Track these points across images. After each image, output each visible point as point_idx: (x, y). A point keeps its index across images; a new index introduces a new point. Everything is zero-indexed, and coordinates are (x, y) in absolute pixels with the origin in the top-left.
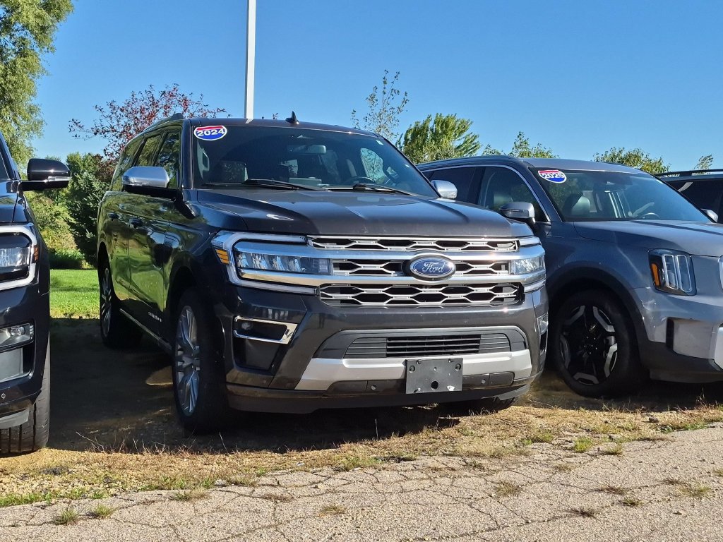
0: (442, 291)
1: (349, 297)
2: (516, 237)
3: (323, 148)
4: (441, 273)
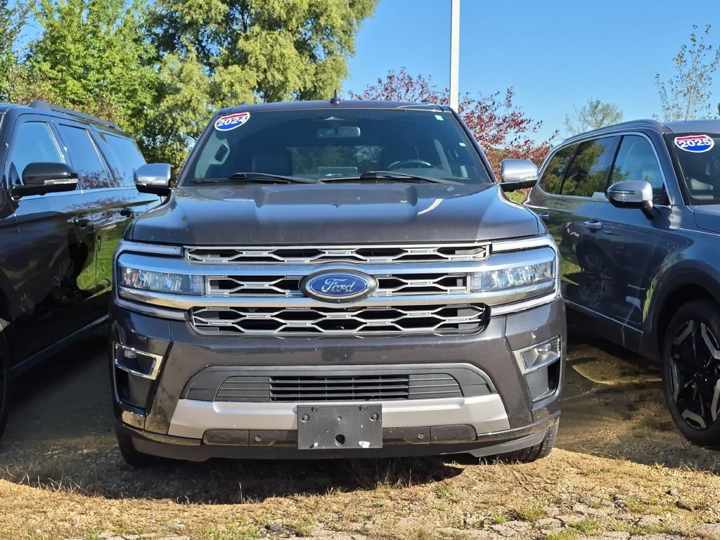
0: (357, 316)
1: (229, 323)
2: (490, 240)
3: (357, 131)
4: (349, 293)
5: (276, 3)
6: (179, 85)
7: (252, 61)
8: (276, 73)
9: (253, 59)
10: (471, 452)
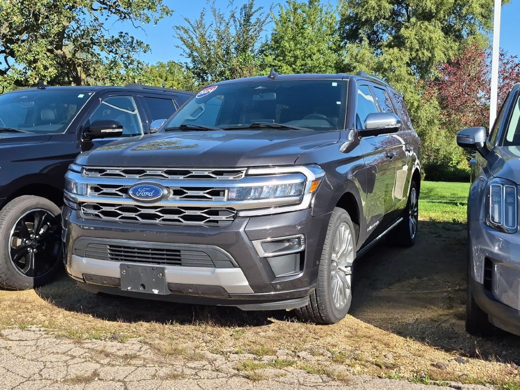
0: (158, 212)
1: (96, 212)
2: (247, 167)
4: (150, 197)
5: (428, 1)
6: (355, 64)
7: (408, 45)
8: (425, 51)
9: (409, 42)
10: (239, 306)
